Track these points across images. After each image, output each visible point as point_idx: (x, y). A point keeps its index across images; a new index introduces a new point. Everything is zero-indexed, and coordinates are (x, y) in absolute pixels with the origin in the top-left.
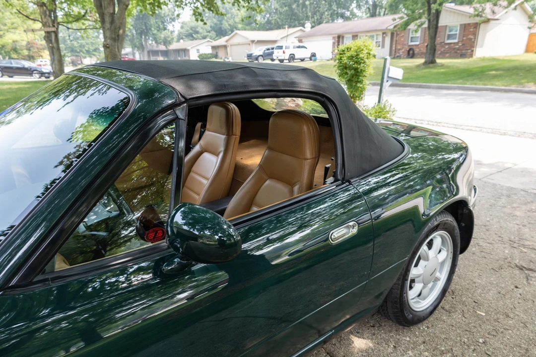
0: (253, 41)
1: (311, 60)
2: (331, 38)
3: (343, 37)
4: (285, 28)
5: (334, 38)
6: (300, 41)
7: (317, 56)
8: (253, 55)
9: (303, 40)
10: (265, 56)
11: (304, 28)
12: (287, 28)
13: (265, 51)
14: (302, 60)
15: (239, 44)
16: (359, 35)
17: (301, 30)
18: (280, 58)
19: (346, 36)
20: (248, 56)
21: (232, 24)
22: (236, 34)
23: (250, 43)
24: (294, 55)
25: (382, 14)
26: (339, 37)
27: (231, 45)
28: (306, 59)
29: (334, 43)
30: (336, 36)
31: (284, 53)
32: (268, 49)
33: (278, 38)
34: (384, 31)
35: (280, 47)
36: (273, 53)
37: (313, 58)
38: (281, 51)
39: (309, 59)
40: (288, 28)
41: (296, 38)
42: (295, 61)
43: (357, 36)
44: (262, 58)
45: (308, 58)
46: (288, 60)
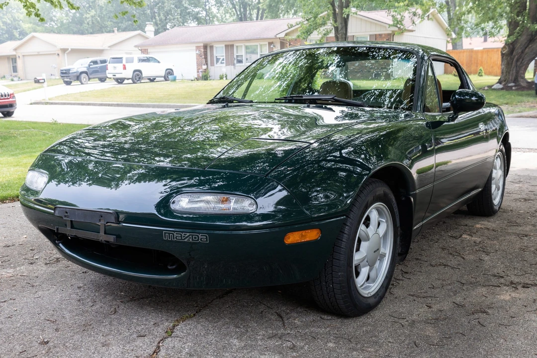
0: (64, 50)
1: (166, 80)
2: (195, 48)
3: (212, 47)
4: (113, 32)
5: (198, 48)
6: (144, 51)
7: (176, 73)
8: (71, 72)
9: (149, 51)
10: (91, 74)
11: (145, 32)
12: (116, 31)
13: (89, 65)
14: (152, 80)
15: (39, 55)
16: (236, 45)
17: (139, 34)
18: (118, 76)
19: (215, 45)
20: (62, 73)
21: (9, 22)
22: (33, 37)
23: (60, 52)
24: (140, 71)
25: (254, 16)
26: (205, 47)
27: (23, 56)
28: (157, 79)
29: (199, 56)
30: (202, 45)
31: (125, 68)
32: (95, 62)
33: (105, 47)
34: (271, 41)
35: (118, 60)
36: (106, 68)
37: (170, 77)
38: (120, 66)
39: (163, 79)
40: (118, 30)
41: (136, 46)
42: (142, 81)
43: (232, 46)
44: (87, 77)
45: (161, 77)
46: (132, 79)
